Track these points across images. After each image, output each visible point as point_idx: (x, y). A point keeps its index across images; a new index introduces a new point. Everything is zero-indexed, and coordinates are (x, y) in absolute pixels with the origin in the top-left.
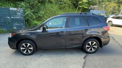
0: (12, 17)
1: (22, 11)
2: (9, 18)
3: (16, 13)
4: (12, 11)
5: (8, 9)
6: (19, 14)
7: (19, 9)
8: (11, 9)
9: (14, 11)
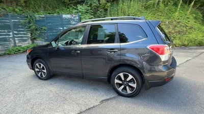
0: (65, 28)
1: (77, 18)
2: (62, 29)
3: (69, 21)
4: (66, 19)
5: (61, 17)
6: (74, 23)
7: (74, 16)
8: (64, 16)
9: (67, 19)
